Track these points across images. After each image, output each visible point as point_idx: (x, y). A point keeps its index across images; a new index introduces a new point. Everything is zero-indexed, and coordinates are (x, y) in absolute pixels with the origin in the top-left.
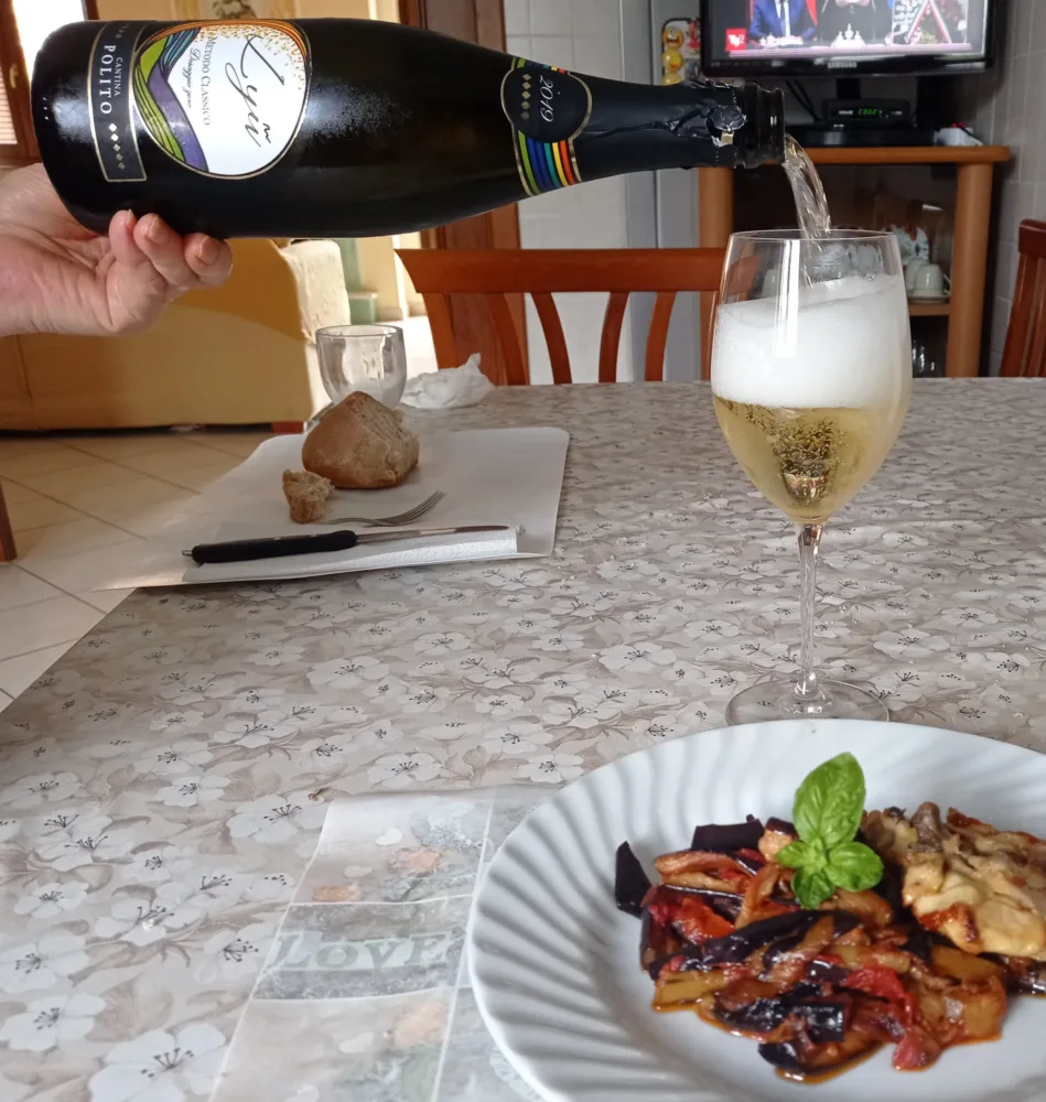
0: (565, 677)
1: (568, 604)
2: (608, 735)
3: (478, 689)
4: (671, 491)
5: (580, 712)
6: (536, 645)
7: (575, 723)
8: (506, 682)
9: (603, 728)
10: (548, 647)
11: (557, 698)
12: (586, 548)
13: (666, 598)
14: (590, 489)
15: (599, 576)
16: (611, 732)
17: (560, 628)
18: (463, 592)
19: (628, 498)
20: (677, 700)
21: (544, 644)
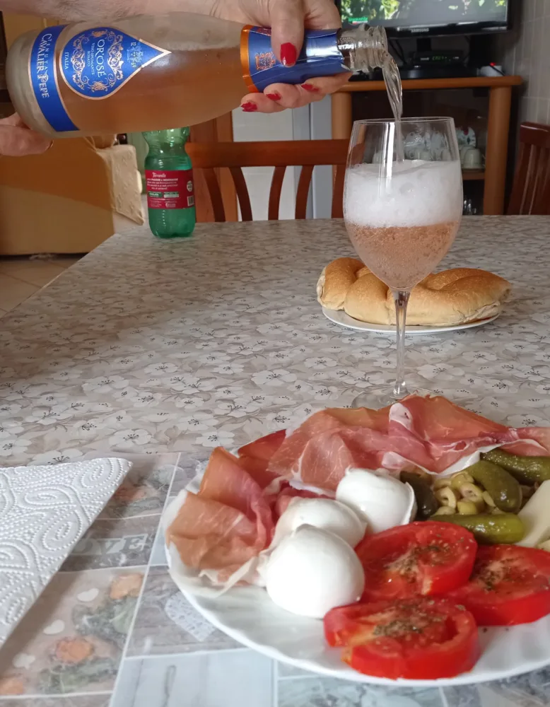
0: (230, 389)
1: (238, 347)
2: (251, 421)
3: (179, 394)
4: (307, 284)
5: (236, 408)
6: (215, 370)
7: (233, 414)
8: (196, 391)
9: (248, 417)
10: (222, 371)
11: (224, 400)
12: (252, 316)
13: (296, 344)
14: (259, 283)
15: (258, 332)
16: (253, 420)
17: (231, 361)
18: (177, 341)
19: (281, 288)
20: (294, 402)
21: (220, 370)
